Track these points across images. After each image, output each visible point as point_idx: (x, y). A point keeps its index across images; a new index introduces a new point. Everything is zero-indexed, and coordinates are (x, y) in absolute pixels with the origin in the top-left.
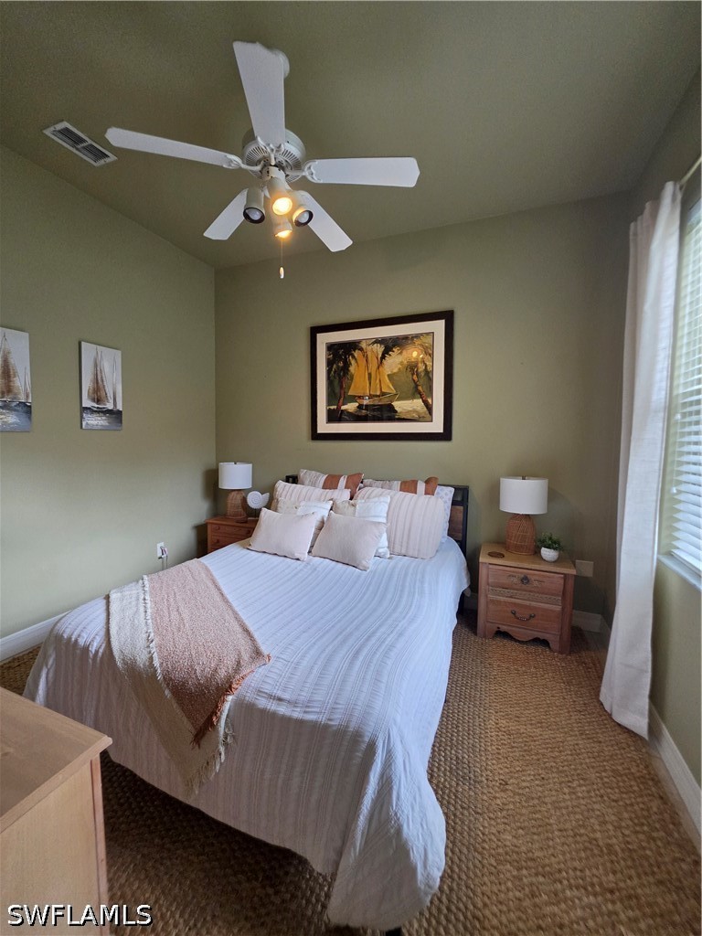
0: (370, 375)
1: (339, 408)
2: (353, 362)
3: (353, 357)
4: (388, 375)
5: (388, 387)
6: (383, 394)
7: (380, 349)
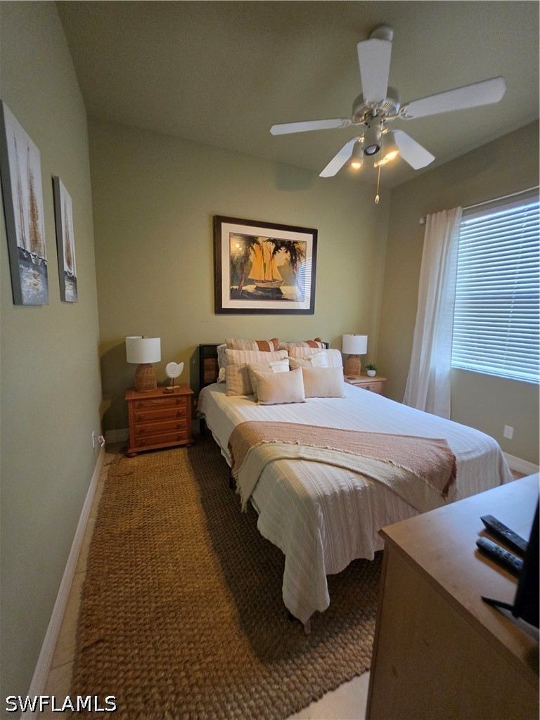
0: (265, 264)
1: (240, 288)
2: (252, 252)
3: (253, 249)
4: (278, 267)
5: (278, 276)
6: (274, 280)
7: (272, 246)
